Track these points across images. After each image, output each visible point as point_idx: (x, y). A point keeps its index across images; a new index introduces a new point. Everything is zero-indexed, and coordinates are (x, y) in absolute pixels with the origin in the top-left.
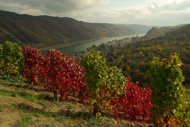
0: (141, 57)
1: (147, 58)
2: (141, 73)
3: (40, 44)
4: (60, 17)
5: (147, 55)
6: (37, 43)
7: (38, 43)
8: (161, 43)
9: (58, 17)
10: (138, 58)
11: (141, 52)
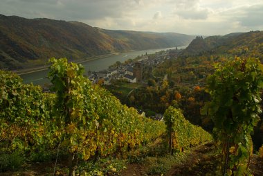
0: (192, 79)
1: (201, 80)
2: (197, 103)
3: (39, 61)
4: (66, 21)
5: (201, 77)
6: (34, 59)
7: (36, 59)
8: (217, 59)
9: (64, 21)
10: (188, 80)
11: (192, 72)
